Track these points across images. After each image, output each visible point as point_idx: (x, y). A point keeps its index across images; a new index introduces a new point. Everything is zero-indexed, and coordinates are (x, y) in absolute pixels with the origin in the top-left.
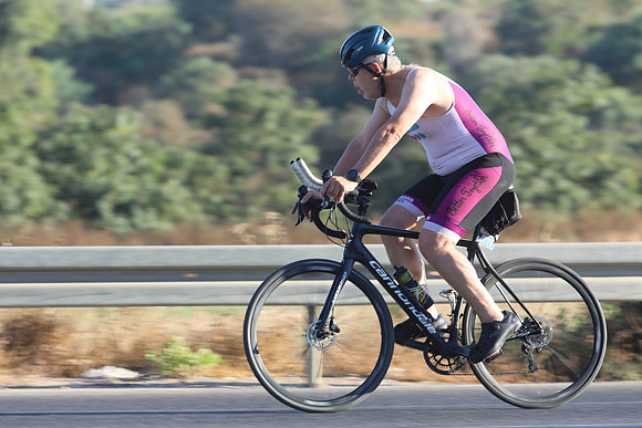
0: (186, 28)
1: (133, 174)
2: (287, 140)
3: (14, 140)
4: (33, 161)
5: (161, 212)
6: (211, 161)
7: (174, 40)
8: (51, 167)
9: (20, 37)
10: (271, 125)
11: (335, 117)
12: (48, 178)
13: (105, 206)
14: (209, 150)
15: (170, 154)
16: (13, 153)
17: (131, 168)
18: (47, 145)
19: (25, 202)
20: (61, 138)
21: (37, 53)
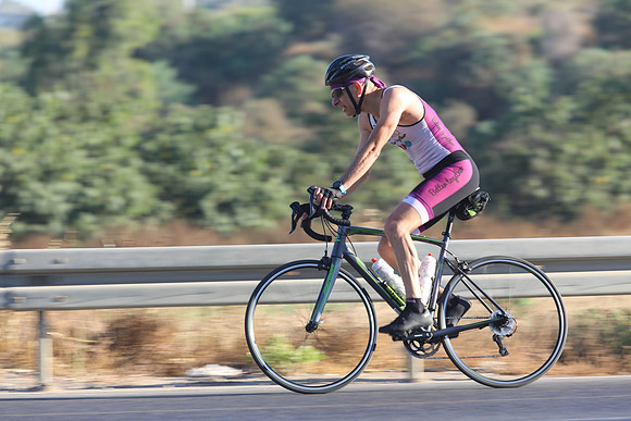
0: (286, 27)
1: (235, 173)
3: (117, 142)
4: (137, 162)
5: (264, 211)
6: (312, 158)
7: (274, 39)
8: (154, 167)
9: (119, 38)
12: (152, 178)
13: (208, 205)
14: (310, 148)
15: (271, 152)
16: (116, 153)
17: (233, 168)
18: (150, 146)
19: (129, 203)
20: (164, 138)
21: (139, 54)
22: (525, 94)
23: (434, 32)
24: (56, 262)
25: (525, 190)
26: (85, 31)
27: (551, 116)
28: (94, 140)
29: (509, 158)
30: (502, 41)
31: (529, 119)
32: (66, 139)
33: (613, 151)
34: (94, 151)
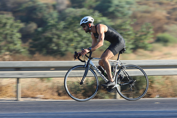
2: (12, 31)
10: (8, 27)
11: (26, 25)
22: (51, 20)
25: (51, 47)
27: (58, 27)
29: (46, 38)
30: (45, 5)
31: (52, 27)
33: (75, 37)
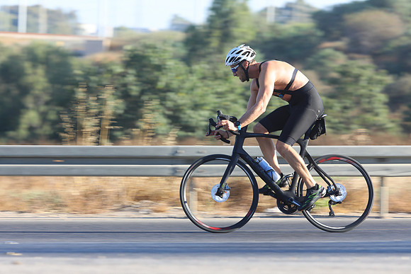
0: (320, 33)
3: (232, 91)
4: (242, 101)
6: (331, 101)
7: (313, 39)
9: (235, 38)
14: (332, 96)
16: (232, 97)
23: (396, 38)
24: (199, 153)
26: (217, 33)
28: (220, 90)
32: (206, 89)
34: (220, 95)
